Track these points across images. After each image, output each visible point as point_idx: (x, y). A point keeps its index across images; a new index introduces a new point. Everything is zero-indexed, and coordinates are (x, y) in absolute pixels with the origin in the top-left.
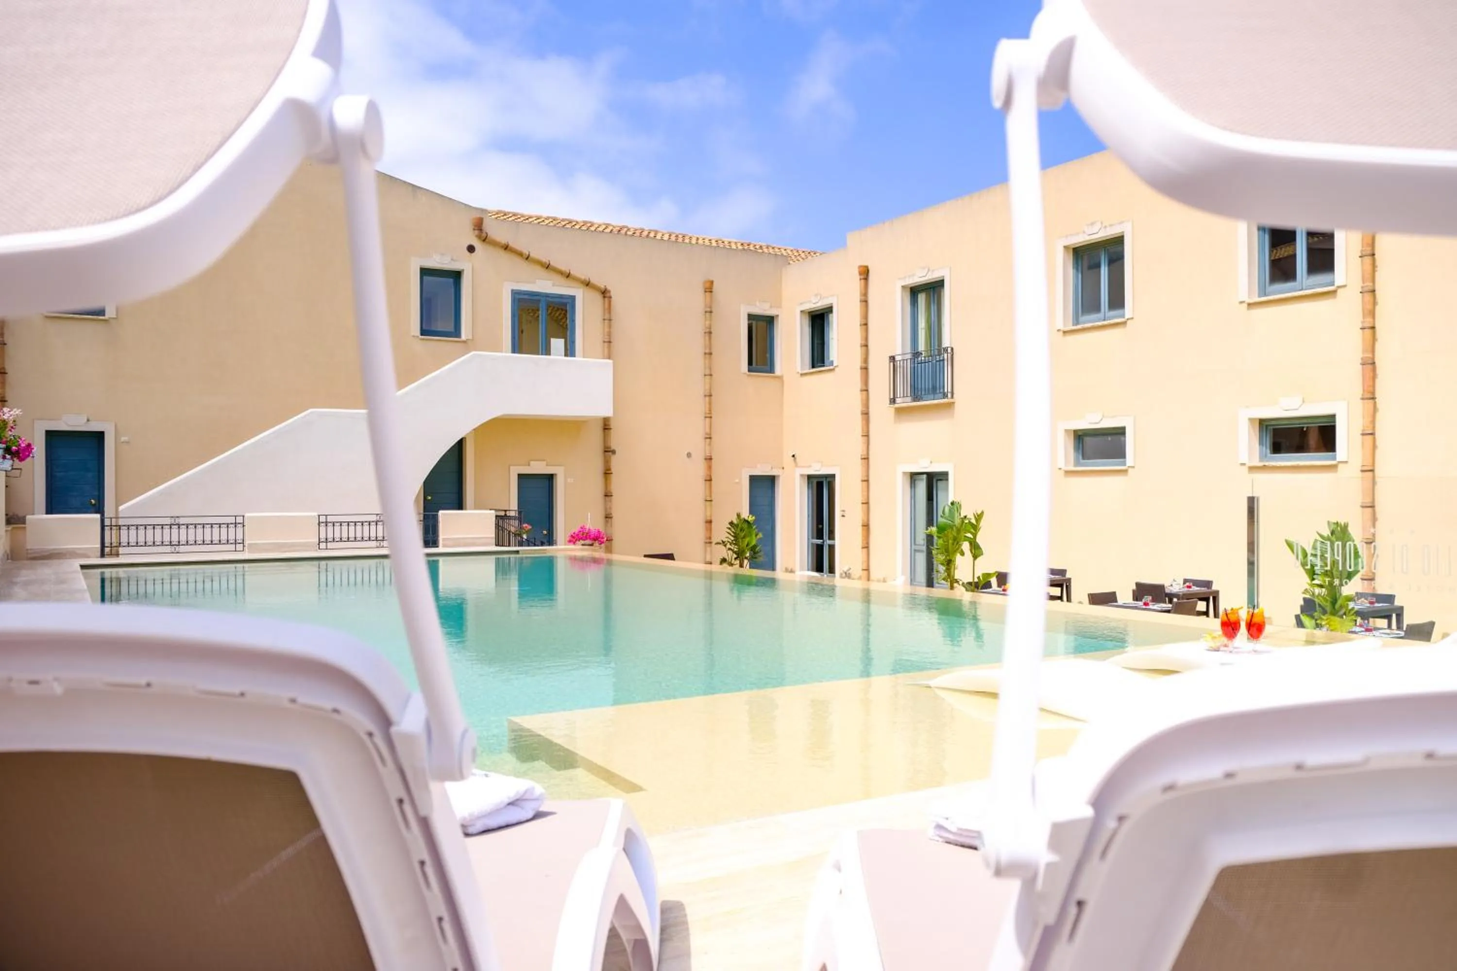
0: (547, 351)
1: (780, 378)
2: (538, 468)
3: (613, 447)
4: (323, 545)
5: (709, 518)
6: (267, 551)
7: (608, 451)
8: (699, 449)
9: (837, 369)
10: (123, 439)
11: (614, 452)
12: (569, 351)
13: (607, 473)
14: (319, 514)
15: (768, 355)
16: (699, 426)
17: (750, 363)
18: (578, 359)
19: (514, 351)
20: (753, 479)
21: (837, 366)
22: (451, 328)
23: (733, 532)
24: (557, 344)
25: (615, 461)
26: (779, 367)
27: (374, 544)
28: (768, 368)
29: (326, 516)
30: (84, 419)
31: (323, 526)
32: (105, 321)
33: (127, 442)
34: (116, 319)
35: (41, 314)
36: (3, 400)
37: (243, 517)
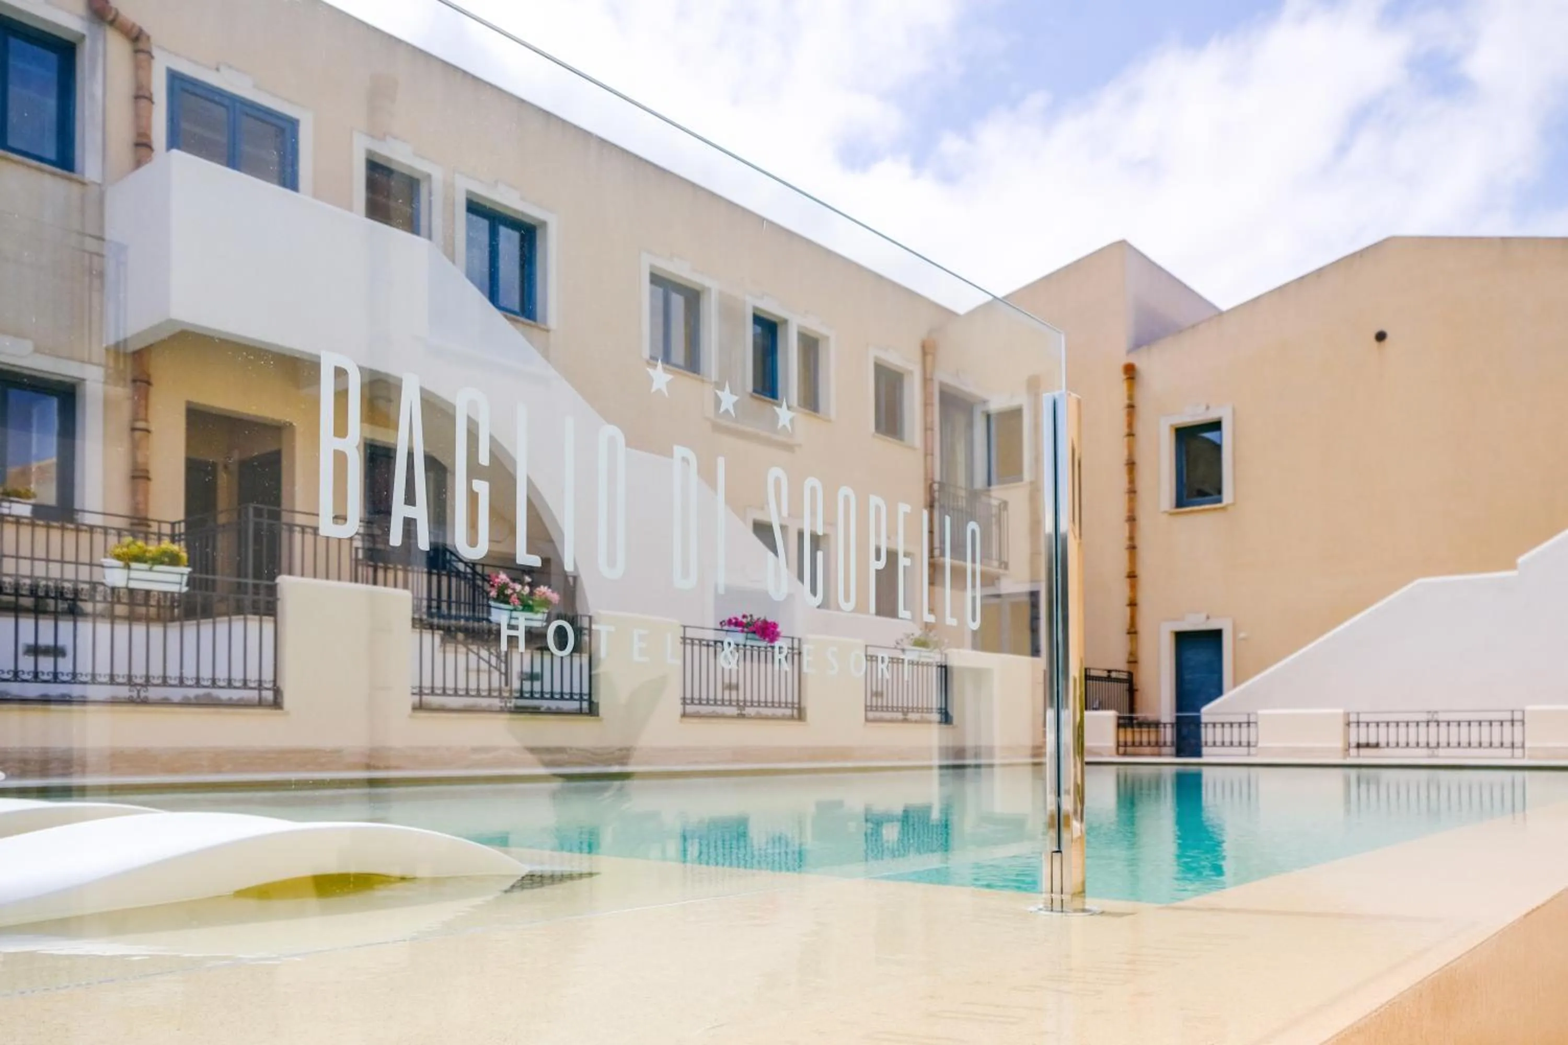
4: (1353, 751)
6: (1279, 755)
10: (1243, 635)
14: (1348, 711)
29: (1358, 714)
30: (1203, 616)
31: (1353, 726)
32: (1223, 508)
33: (1244, 639)
34: (1233, 504)
35: (1165, 512)
36: (1133, 604)
37: (1256, 714)
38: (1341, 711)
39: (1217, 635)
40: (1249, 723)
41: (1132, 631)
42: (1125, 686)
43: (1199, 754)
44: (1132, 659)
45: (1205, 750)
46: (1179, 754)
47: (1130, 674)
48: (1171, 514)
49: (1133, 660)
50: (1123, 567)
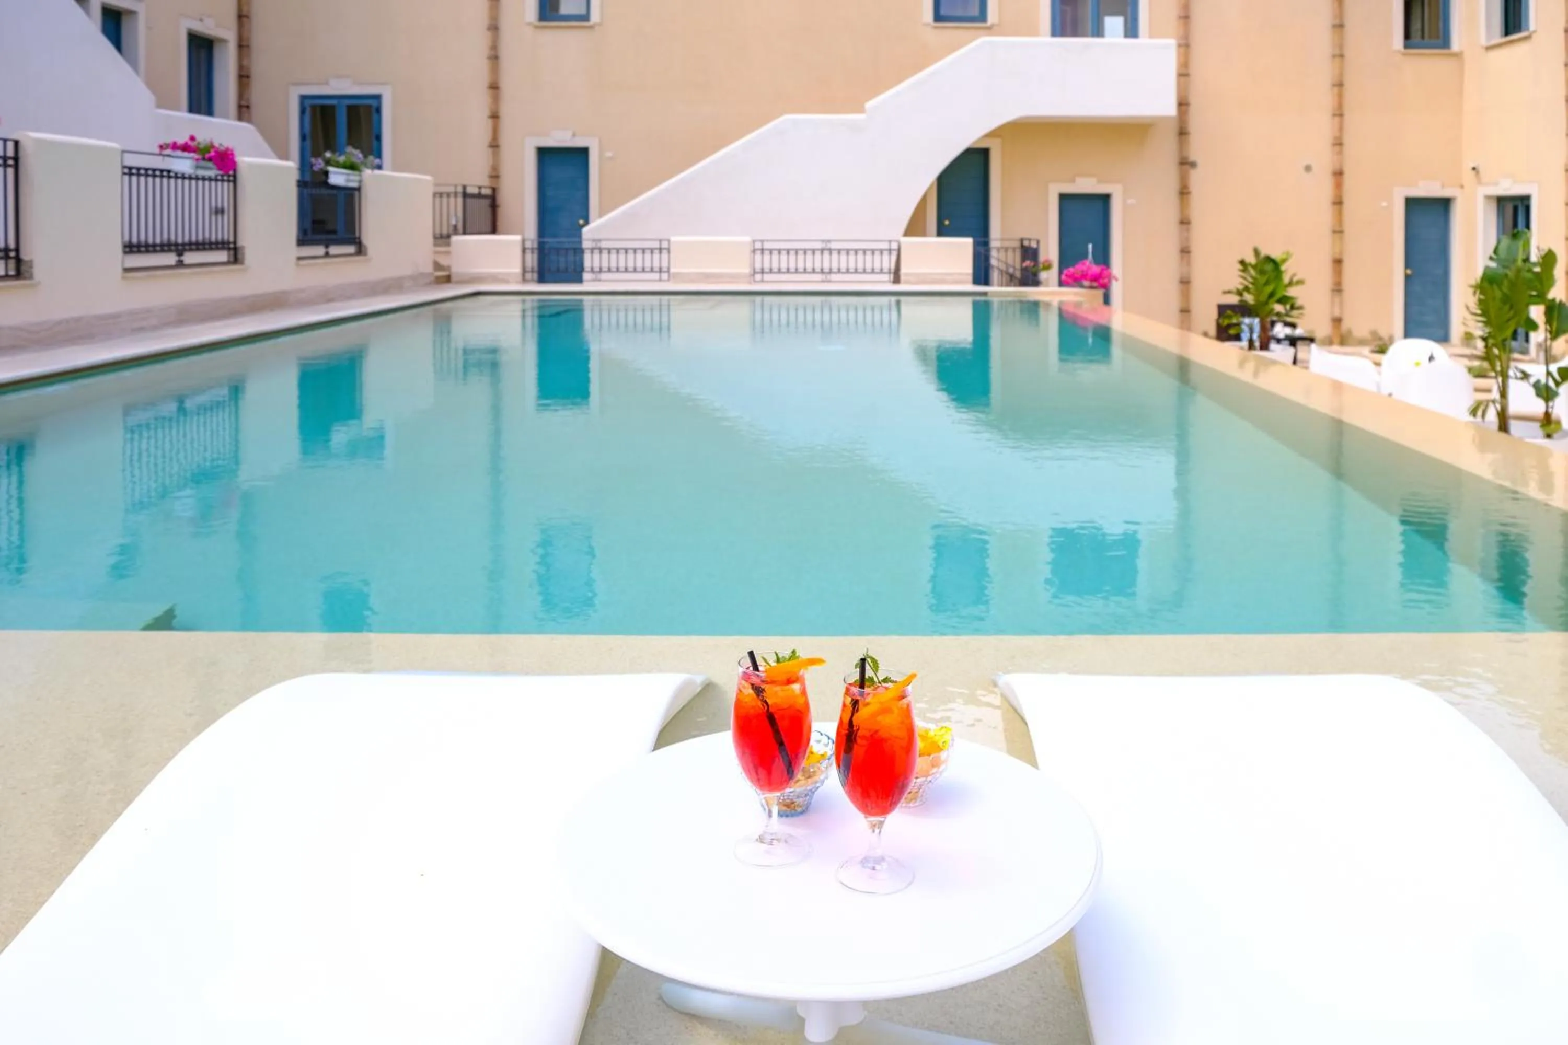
0: (1098, 31)
1: (1458, 56)
2: (1086, 185)
3: (1192, 158)
4: (758, 277)
5: (1337, 256)
6: (692, 281)
7: (1186, 164)
8: (1324, 161)
9: (1534, 36)
10: (609, 154)
11: (1193, 165)
12: (1131, 31)
13: (1184, 192)
14: (755, 238)
15: (1441, 24)
16: (1325, 127)
17: (1407, 35)
18: (1143, 40)
19: (1054, 34)
20: (1412, 204)
21: (1534, 32)
22: (975, 12)
23: (1252, 277)
24: (1113, 24)
25: (1196, 178)
26: (1457, 41)
27: (818, 277)
28: (1440, 41)
29: (762, 241)
30: (569, 134)
31: (758, 253)
32: (591, 27)
33: (611, 158)
34: (600, 24)
35: (529, 24)
36: (495, 116)
37: (669, 241)
38: (747, 239)
39: (583, 152)
40: (661, 249)
41: (494, 145)
42: (487, 202)
43: (579, 280)
44: (494, 174)
45: (586, 276)
46: (542, 279)
47: (494, 190)
48: (537, 27)
49: (495, 176)
50: (483, 78)
